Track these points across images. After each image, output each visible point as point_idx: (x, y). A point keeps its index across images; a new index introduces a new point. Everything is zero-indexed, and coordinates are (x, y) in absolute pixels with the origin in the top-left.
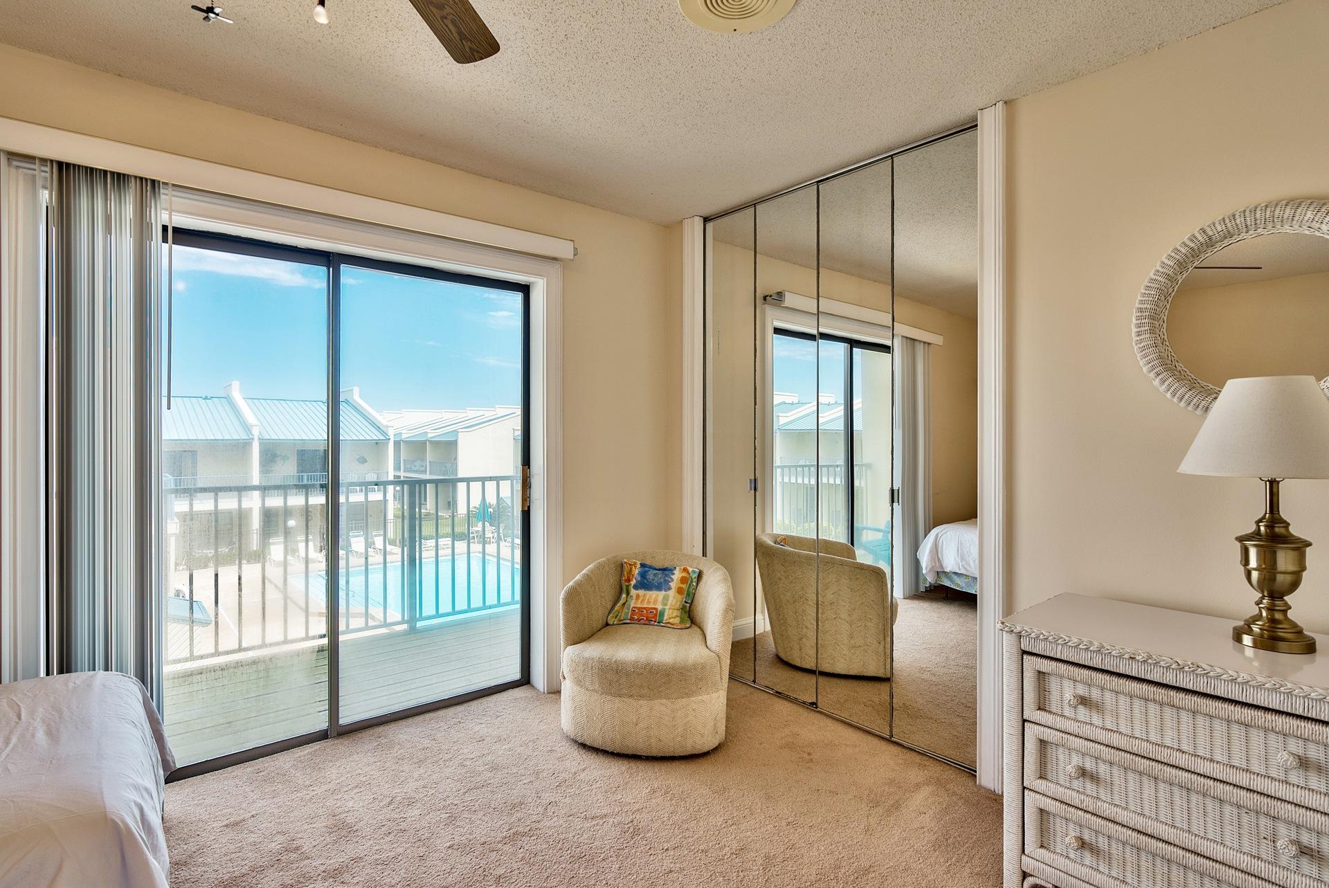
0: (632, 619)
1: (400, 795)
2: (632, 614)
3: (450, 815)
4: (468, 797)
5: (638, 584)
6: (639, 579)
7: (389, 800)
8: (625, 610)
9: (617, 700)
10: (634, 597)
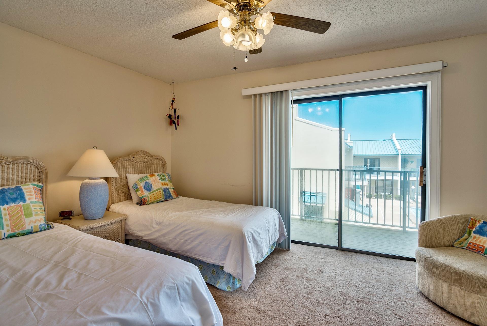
0: (468, 247)
1: (341, 272)
2: (469, 245)
3: (349, 284)
4: (359, 283)
5: (476, 231)
6: (478, 229)
7: (337, 271)
8: (466, 242)
9: (434, 278)
10: (473, 237)
